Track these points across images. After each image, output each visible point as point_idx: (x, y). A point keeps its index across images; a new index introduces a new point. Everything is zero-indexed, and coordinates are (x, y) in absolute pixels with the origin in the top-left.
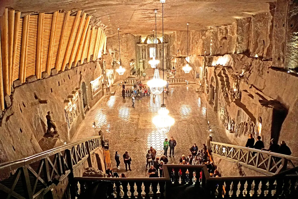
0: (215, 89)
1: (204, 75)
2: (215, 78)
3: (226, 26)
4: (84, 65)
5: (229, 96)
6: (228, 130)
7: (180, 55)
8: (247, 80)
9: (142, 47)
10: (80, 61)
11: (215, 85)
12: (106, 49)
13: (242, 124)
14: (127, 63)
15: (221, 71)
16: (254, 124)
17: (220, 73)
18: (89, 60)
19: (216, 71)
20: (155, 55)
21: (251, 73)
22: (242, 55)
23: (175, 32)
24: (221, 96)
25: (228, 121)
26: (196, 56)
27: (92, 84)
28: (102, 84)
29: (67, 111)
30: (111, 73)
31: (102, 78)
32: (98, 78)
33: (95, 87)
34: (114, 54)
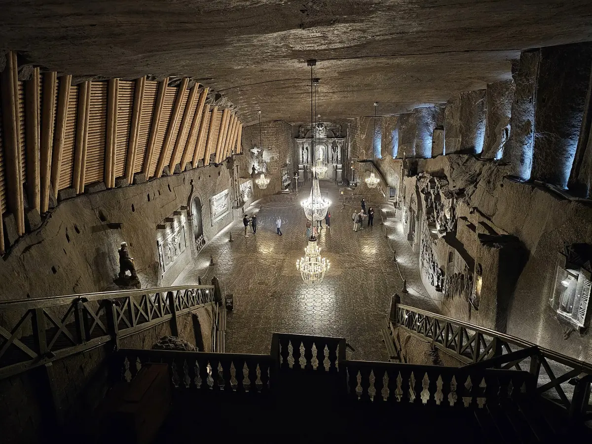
0: (416, 214)
2: (416, 198)
4: (198, 170)
6: (433, 285)
7: (365, 158)
8: (469, 199)
9: (302, 143)
10: (192, 163)
11: (417, 208)
12: (241, 145)
13: (456, 277)
14: (276, 169)
15: (428, 184)
17: (427, 187)
18: (207, 162)
19: (418, 184)
21: (477, 188)
22: (466, 157)
23: (358, 118)
25: (434, 270)
26: (390, 159)
27: (213, 202)
28: (231, 202)
29: (162, 243)
30: (249, 184)
31: (231, 192)
32: (224, 192)
33: (217, 206)
34: (255, 153)
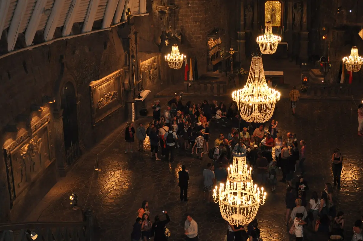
27: (95, 90)
28: (125, 90)
29: (11, 153)
30: (154, 62)
31: (126, 75)
32: (114, 76)
33: (103, 96)
34: (165, 13)
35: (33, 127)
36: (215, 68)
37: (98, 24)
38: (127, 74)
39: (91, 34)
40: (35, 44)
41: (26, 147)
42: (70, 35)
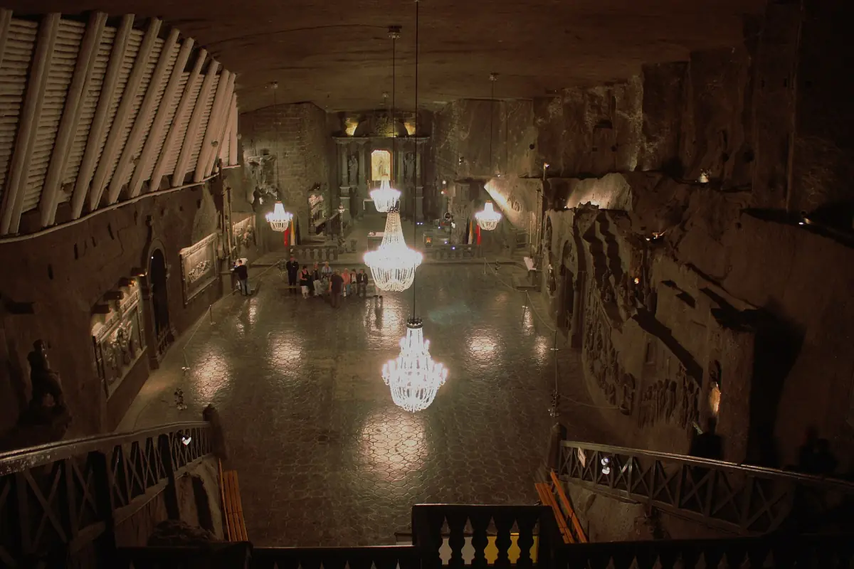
0: (575, 279)
1: (542, 238)
2: (574, 246)
3: (609, 88)
5: (620, 302)
6: (615, 405)
7: (468, 175)
8: (675, 250)
9: (348, 146)
10: (148, 183)
11: (577, 267)
13: (661, 387)
15: (594, 223)
16: (696, 386)
17: (592, 229)
20: (388, 171)
21: (685, 231)
22: (658, 177)
23: (454, 101)
24: (593, 298)
25: (617, 378)
26: (516, 177)
27: (186, 259)
28: (218, 259)
29: (101, 340)
30: (248, 224)
31: (219, 241)
32: (206, 241)
33: (194, 267)
34: (258, 164)
35: (122, 307)
36: (319, 230)
37: (190, 178)
38: (221, 240)
39: (182, 189)
40: (120, 202)
41: (116, 333)
42: (158, 190)
